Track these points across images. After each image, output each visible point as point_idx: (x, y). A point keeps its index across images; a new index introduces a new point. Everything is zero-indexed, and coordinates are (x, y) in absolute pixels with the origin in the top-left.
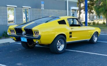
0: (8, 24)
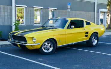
0: (34, 25)
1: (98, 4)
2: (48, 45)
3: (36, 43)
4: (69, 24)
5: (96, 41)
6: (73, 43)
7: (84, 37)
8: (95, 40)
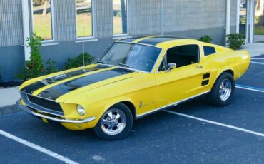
0: (77, 38)
2: (114, 116)
3: (86, 118)
4: (164, 60)
5: (228, 92)
6: (175, 103)
7: (200, 87)
8: (227, 88)
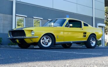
1: (96, 18)
2: (46, 39)
4: (67, 23)
5: (94, 42)
6: (71, 42)
7: (82, 37)
